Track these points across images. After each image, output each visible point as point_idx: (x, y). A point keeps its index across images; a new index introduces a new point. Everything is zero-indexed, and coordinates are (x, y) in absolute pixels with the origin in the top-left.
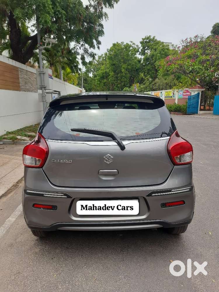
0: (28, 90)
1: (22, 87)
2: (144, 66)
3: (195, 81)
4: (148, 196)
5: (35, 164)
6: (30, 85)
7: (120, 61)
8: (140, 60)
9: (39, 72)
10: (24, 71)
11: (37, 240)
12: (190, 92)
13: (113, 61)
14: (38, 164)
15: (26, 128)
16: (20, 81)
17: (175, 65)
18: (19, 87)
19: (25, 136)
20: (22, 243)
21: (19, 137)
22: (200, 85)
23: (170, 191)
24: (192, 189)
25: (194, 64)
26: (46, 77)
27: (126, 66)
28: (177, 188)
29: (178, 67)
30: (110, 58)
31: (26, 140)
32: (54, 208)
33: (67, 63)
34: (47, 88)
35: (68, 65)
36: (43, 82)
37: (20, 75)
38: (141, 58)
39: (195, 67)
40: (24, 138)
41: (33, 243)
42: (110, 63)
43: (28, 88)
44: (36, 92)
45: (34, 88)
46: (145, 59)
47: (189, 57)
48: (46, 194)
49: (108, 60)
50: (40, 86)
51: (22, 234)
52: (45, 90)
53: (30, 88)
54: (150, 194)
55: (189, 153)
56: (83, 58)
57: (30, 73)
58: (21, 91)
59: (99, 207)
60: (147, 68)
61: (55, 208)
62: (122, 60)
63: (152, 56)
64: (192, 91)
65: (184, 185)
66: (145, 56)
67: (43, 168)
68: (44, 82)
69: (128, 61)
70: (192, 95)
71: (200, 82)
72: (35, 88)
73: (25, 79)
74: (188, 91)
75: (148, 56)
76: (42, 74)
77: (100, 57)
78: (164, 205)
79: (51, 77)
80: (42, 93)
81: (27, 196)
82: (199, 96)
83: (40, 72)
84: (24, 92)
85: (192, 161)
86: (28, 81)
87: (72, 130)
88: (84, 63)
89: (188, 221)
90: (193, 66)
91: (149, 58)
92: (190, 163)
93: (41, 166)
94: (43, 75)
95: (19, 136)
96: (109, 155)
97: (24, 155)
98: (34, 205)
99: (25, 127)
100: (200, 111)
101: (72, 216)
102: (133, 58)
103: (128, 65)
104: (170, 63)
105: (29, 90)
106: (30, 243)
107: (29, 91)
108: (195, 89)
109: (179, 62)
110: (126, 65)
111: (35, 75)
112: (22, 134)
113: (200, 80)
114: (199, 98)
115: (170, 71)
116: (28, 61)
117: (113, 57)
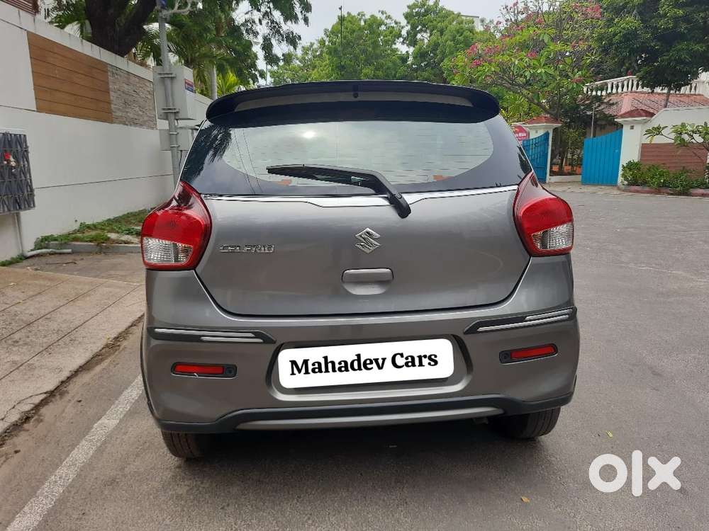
0: (134, 123)
1: (117, 114)
2: (416, 70)
3: (539, 104)
4: (467, 333)
5: (176, 259)
6: (137, 109)
7: (356, 58)
8: (405, 56)
9: (160, 74)
10: (122, 74)
11: (179, 467)
12: (526, 132)
13: (340, 57)
14: (183, 260)
15: (129, 217)
16: (112, 98)
17: (490, 64)
18: (110, 112)
19: (127, 234)
20: (139, 476)
21: (113, 236)
22: (551, 114)
23: (522, 319)
24: (573, 316)
25: (536, 62)
26: (179, 87)
27: (372, 70)
28: (538, 311)
29: (498, 70)
30: (333, 52)
31: (132, 243)
32: (229, 370)
33: (228, 59)
34: (181, 116)
35: (232, 63)
36: (171, 99)
37: (110, 83)
38: (407, 52)
39: (539, 71)
40: (125, 238)
41: (168, 475)
42: (332, 62)
43: (131, 115)
44: (152, 128)
45: (146, 118)
46: (417, 54)
47: (523, 46)
48: (208, 336)
49: (327, 56)
50: (164, 109)
51: (137, 455)
52: (177, 120)
53: (136, 117)
54: (474, 328)
55: (565, 225)
56: (267, 47)
57: (137, 80)
58: (115, 123)
59: (343, 364)
60: (421, 76)
61: (230, 372)
62: (363, 57)
63: (435, 46)
64: (530, 128)
65: (555, 305)
66: (417, 47)
67: (199, 269)
68: (173, 99)
69: (377, 58)
70: (531, 138)
71: (550, 107)
72: (150, 117)
73: (123, 92)
74: (521, 130)
75: (425, 46)
76: (167, 78)
77: (306, 50)
78: (507, 356)
79: (189, 87)
80: (168, 128)
81: (154, 342)
82: (548, 139)
83: (164, 74)
84: (121, 125)
85: (570, 248)
86: (130, 98)
87: (272, 171)
88: (271, 59)
89: (564, 397)
90: (534, 68)
91: (427, 52)
92: (565, 252)
93: (192, 265)
94: (172, 83)
95: (111, 232)
96: (368, 230)
97: (145, 238)
98: (175, 368)
99: (126, 213)
100: (550, 175)
101: (276, 390)
102: (389, 51)
103: (377, 69)
104: (477, 60)
105: (136, 121)
106: (161, 474)
107: (136, 124)
108: (538, 123)
109: (500, 58)
110: (373, 68)
111: (148, 84)
112: (120, 228)
113: (548, 102)
114: (548, 145)
115: (480, 79)
116: (131, 50)
117: (339, 49)
